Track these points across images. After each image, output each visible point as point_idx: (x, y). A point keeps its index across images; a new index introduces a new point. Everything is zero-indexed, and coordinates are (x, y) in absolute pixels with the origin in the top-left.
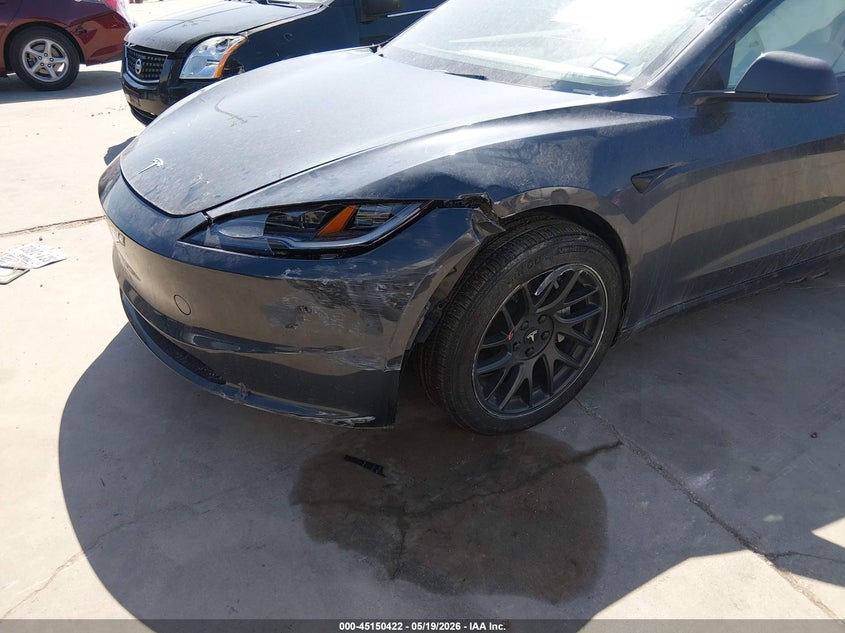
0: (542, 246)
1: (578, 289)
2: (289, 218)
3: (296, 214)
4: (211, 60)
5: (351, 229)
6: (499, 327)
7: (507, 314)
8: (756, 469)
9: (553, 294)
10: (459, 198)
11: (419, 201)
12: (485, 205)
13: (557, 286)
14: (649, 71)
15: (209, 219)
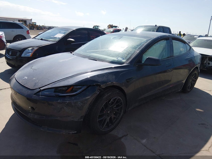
0: (110, 93)
1: (117, 102)
2: (59, 89)
3: (60, 88)
4: (29, 53)
5: (72, 91)
6: (102, 110)
7: (104, 108)
8: (155, 138)
9: (113, 103)
10: (94, 84)
11: (86, 85)
12: (100, 86)
13: (113, 101)
14: (127, 60)
15: (41, 90)
